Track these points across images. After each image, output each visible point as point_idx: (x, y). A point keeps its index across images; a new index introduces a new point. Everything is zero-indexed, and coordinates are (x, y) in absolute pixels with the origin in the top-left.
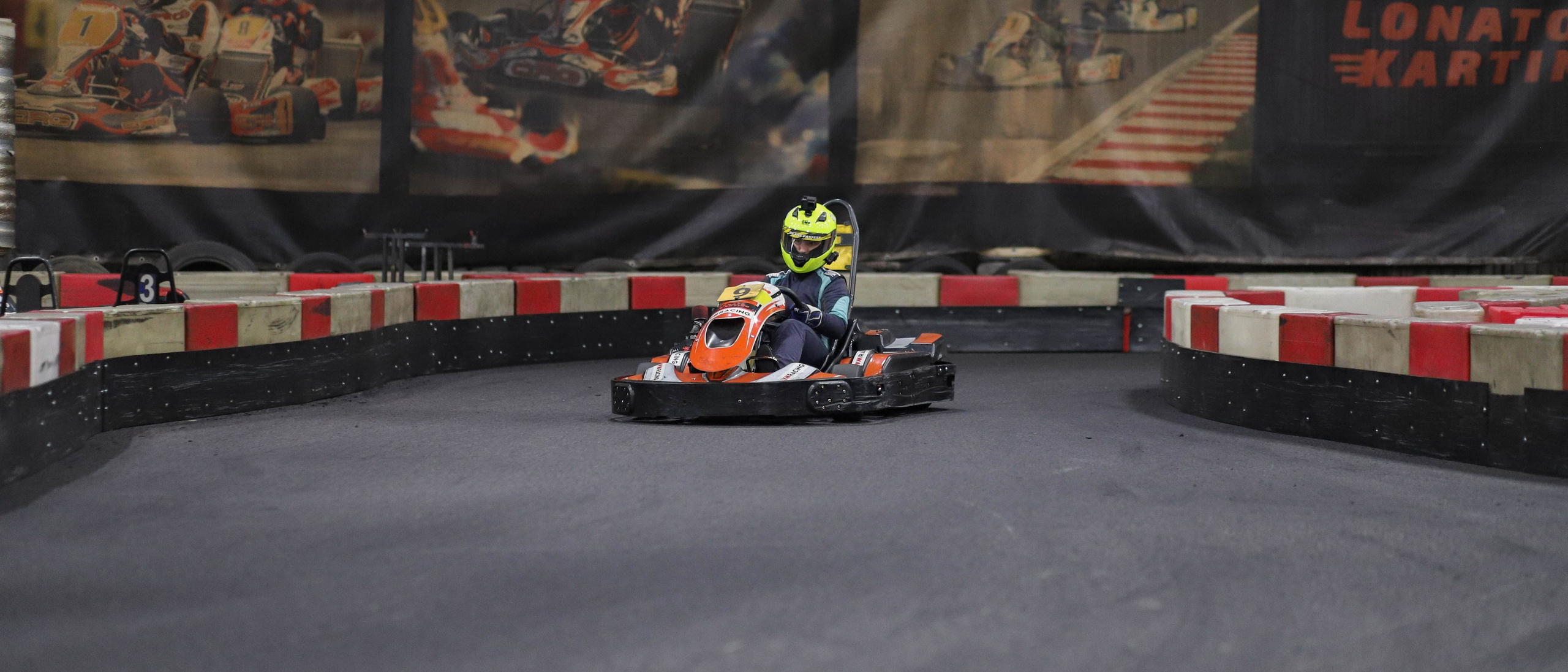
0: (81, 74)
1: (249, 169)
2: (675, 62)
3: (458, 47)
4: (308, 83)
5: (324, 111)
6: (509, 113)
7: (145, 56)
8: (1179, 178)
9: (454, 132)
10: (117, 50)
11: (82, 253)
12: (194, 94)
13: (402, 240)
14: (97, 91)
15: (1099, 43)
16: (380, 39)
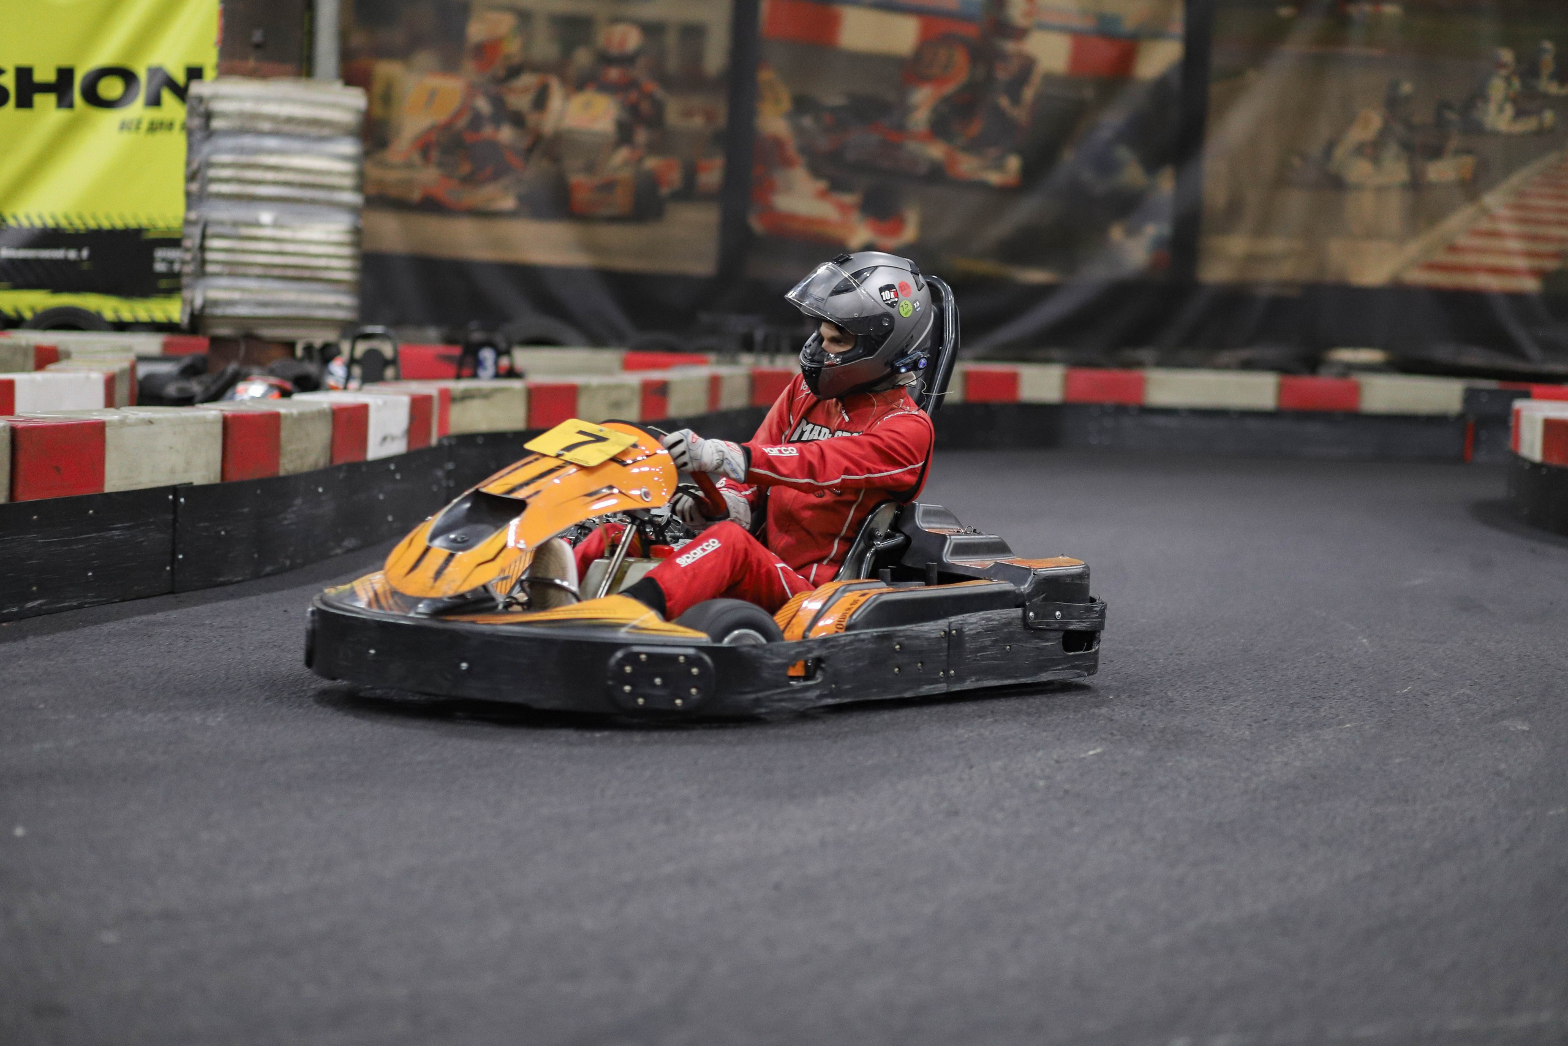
0: (425, 146)
1: (588, 247)
2: (1020, 152)
3: (799, 131)
4: (652, 163)
5: (665, 191)
6: (849, 199)
7: (488, 131)
8: (1530, 285)
9: (792, 217)
10: (462, 123)
11: (420, 324)
12: (535, 171)
13: (738, 324)
14: (440, 165)
15: (1454, 142)
16: (722, 120)
